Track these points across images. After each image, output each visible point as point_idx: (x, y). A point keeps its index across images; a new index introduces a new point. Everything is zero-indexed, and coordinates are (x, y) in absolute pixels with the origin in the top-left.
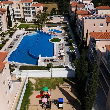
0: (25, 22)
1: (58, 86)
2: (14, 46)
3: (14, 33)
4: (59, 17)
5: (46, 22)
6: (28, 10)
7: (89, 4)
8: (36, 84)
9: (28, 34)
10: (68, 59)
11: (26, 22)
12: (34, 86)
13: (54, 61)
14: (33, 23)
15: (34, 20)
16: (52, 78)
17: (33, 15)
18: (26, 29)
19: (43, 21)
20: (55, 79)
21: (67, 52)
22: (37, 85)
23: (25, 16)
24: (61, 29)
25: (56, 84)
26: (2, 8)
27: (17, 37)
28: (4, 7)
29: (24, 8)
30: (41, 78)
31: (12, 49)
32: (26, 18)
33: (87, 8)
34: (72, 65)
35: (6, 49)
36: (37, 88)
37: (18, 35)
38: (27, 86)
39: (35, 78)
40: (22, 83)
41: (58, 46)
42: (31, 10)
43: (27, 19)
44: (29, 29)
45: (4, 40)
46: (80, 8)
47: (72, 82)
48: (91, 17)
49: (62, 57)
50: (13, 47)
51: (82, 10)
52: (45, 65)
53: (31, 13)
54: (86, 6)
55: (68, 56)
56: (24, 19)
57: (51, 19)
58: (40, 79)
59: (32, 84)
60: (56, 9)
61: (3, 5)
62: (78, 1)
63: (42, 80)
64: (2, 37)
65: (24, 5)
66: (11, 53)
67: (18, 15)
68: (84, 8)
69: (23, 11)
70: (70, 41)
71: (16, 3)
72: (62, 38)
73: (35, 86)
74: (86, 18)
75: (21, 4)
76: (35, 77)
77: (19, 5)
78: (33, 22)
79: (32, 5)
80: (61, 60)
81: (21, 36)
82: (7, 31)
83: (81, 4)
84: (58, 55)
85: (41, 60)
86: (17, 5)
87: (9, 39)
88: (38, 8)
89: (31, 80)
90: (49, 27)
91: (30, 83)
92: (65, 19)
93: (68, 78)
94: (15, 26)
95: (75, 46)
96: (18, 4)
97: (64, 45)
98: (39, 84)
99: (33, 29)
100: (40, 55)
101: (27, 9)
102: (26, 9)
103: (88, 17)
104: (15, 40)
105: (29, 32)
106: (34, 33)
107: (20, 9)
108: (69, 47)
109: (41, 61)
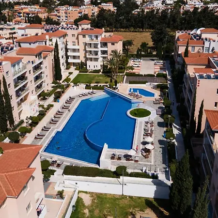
0: (86, 71)
1: (133, 215)
2: (60, 120)
3: (63, 92)
4: (153, 62)
5: (126, 72)
6: (95, 47)
7: (214, 41)
8: (92, 206)
9: (89, 97)
10: (160, 158)
11: (89, 71)
12: (86, 211)
13: (132, 160)
14: (101, 73)
15: (104, 67)
16: (123, 197)
17: (103, 57)
18: (87, 85)
19: (120, 71)
20: (129, 199)
21: (160, 142)
22: (93, 209)
23: (87, 59)
24: (154, 88)
25: (130, 211)
26: (46, 44)
27: (68, 101)
28: (51, 43)
29: (86, 44)
30: (101, 194)
31: (56, 126)
32: (89, 63)
33: (209, 48)
34: (166, 171)
35: (45, 127)
36: (92, 215)
37: (70, 98)
38: (75, 209)
39: (91, 194)
40: (64, 202)
41: (143, 127)
42: (100, 49)
43: (91, 66)
44: (92, 85)
45: (43, 108)
46: (194, 47)
47: (162, 210)
48: (212, 75)
49: (147, 151)
50: (58, 123)
51: (199, 52)
52: (112, 166)
53: (99, 53)
54: (207, 44)
55: (161, 149)
56: (86, 65)
57: (137, 66)
58: (101, 196)
59: (84, 205)
60: (148, 44)
61: (48, 39)
62: (192, 33)
63: (103, 198)
64: (42, 99)
65: (87, 40)
66: (53, 134)
67: (74, 57)
68: (203, 47)
69: (85, 50)
70: (168, 118)
71: (73, 35)
72: (152, 109)
73: (90, 211)
74: (201, 77)
75: (81, 37)
76: (91, 191)
77: (78, 38)
78: (102, 71)
79: (102, 38)
80: (146, 158)
81: (75, 100)
82: (52, 87)
83: (197, 39)
84: (142, 147)
85: (106, 155)
86: (74, 39)
87: (52, 106)
88: (113, 44)
89: (83, 196)
90: (131, 83)
91: (80, 204)
92: (165, 66)
93: (155, 199)
94: (67, 80)
95: (178, 129)
96: (76, 36)
97: (156, 124)
98: (97, 207)
99: (100, 86)
100: (105, 144)
101: (92, 46)
102: (89, 46)
103: (205, 75)
104: (63, 108)
105: (92, 92)
106: (100, 95)
107: (78, 45)
108: (165, 129)
109: (106, 158)
